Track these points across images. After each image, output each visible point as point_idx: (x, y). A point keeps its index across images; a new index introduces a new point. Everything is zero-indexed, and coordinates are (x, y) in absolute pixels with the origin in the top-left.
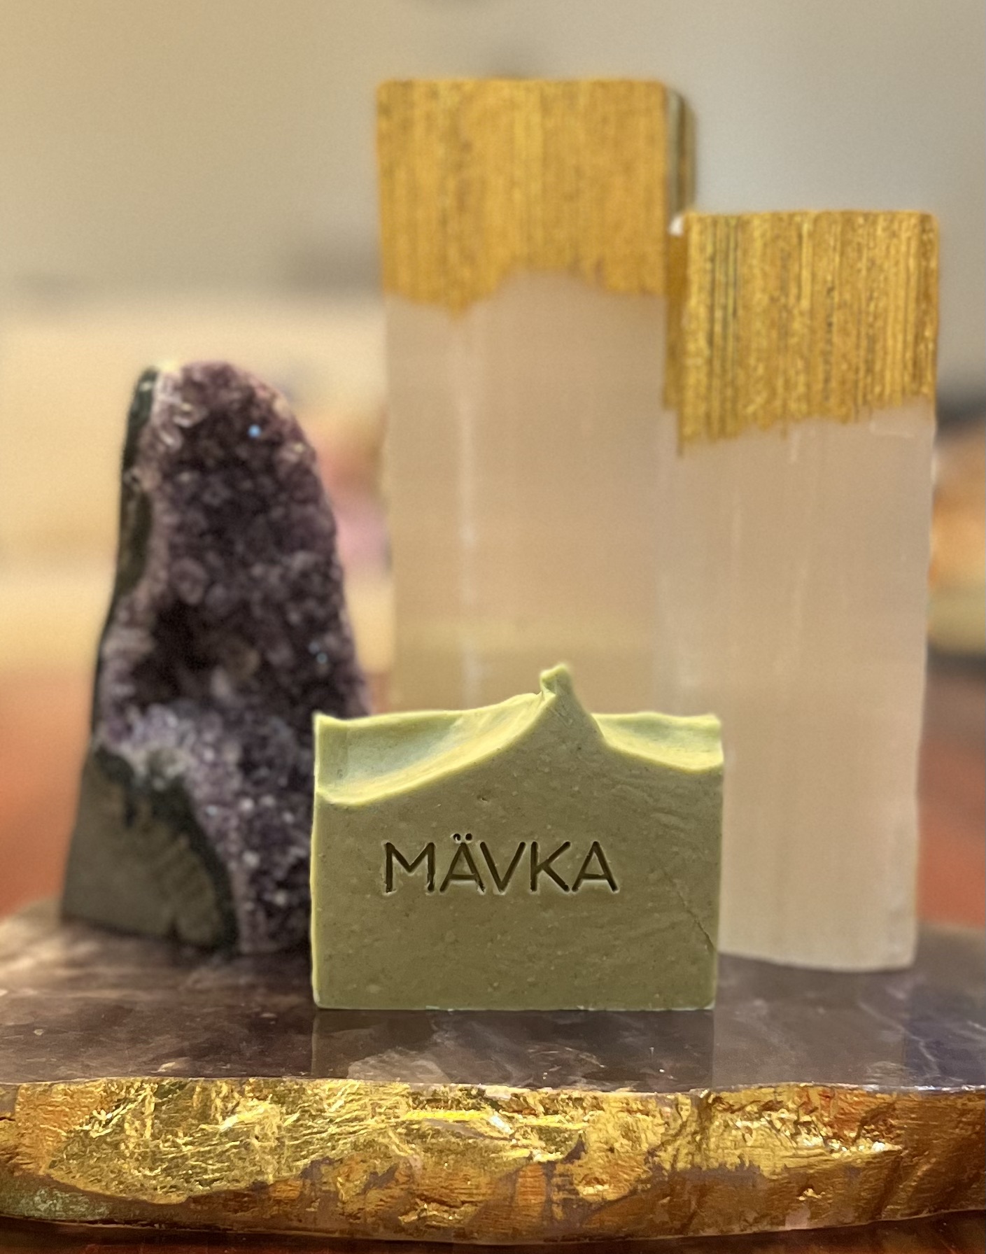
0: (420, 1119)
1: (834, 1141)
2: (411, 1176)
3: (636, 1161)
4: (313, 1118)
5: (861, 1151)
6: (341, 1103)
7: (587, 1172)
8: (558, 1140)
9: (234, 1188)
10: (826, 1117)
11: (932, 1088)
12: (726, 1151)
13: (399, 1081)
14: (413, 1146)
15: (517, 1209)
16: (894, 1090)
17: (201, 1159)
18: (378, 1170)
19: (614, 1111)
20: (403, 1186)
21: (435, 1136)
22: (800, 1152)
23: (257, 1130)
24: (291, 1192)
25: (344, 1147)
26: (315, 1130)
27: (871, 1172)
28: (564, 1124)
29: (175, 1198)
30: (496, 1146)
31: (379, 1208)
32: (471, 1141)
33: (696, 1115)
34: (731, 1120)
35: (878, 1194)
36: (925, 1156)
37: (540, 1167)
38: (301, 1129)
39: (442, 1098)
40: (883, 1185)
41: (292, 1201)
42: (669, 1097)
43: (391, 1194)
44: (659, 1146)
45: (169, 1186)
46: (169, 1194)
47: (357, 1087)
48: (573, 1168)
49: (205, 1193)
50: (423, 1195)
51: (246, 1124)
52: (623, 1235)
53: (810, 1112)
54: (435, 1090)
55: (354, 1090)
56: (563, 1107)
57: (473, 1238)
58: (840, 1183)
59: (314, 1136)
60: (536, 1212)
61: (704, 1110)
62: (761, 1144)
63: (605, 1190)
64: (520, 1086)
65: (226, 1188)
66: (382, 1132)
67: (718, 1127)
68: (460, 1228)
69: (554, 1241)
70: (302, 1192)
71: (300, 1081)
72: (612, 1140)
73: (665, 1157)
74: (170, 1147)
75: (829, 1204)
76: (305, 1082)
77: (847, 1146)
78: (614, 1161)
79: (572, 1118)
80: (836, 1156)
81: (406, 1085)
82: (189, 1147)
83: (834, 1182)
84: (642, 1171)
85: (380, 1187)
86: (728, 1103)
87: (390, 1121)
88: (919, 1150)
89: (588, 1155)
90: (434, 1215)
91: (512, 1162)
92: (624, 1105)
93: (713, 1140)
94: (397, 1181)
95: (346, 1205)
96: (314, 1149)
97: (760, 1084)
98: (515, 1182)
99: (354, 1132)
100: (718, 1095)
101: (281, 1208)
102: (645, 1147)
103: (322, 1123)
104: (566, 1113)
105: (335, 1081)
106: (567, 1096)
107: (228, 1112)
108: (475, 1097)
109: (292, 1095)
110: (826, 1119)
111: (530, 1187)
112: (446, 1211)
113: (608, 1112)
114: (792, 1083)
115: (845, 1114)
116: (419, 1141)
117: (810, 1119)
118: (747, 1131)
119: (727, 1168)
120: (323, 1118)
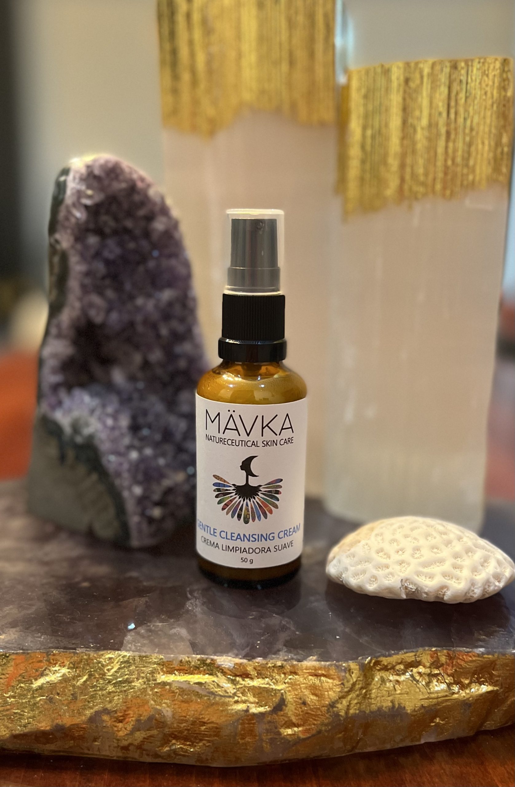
0: (171, 681)
1: (454, 686)
2: (164, 723)
3: (321, 711)
4: (97, 679)
5: (472, 692)
6: (115, 669)
7: (286, 719)
8: (266, 697)
10: (449, 670)
12: (382, 698)
13: (157, 652)
14: (166, 701)
15: (238, 746)
16: (496, 652)
17: (20, 708)
18: (141, 717)
19: (306, 675)
22: (433, 696)
23: (58, 688)
24: (81, 732)
25: (117, 702)
26: (98, 688)
27: (478, 705)
28: (271, 685)
29: (3, 733)
30: (223, 702)
33: (362, 676)
34: (386, 676)
35: (481, 717)
36: (513, 692)
37: (254, 717)
38: (89, 687)
40: (484, 711)
43: (151, 734)
44: (337, 700)
47: (128, 657)
48: (277, 717)
49: (22, 732)
50: (173, 734)
51: (51, 684)
53: (437, 668)
54: (181, 660)
55: (125, 659)
56: (270, 672)
57: (208, 763)
58: (457, 713)
59: (98, 692)
60: (251, 747)
61: (368, 671)
62: (406, 691)
63: (299, 731)
64: (240, 657)
65: (36, 729)
66: (144, 691)
67: (377, 682)
68: (198, 756)
71: (88, 652)
72: (305, 697)
73: (341, 707)
75: (450, 726)
76: (92, 654)
77: (463, 689)
78: (306, 711)
79: (277, 681)
80: (456, 696)
81: (161, 656)
82: (12, 699)
83: (453, 713)
84: (325, 718)
85: (143, 729)
86: (384, 665)
87: (149, 683)
88: (510, 688)
89: (288, 707)
90: (181, 748)
91: (234, 714)
92: (313, 671)
93: (374, 691)
96: (97, 702)
97: (405, 650)
98: (236, 728)
100: (377, 660)
101: (75, 742)
102: (327, 701)
103: (103, 683)
104: (273, 677)
106: (273, 665)
107: (39, 676)
108: (209, 665)
109: (83, 663)
110: (449, 672)
111: (247, 731)
112: (189, 745)
113: (301, 676)
114: (427, 648)
115: (462, 668)
117: (438, 672)
118: (397, 683)
119: (383, 710)
120: (104, 679)
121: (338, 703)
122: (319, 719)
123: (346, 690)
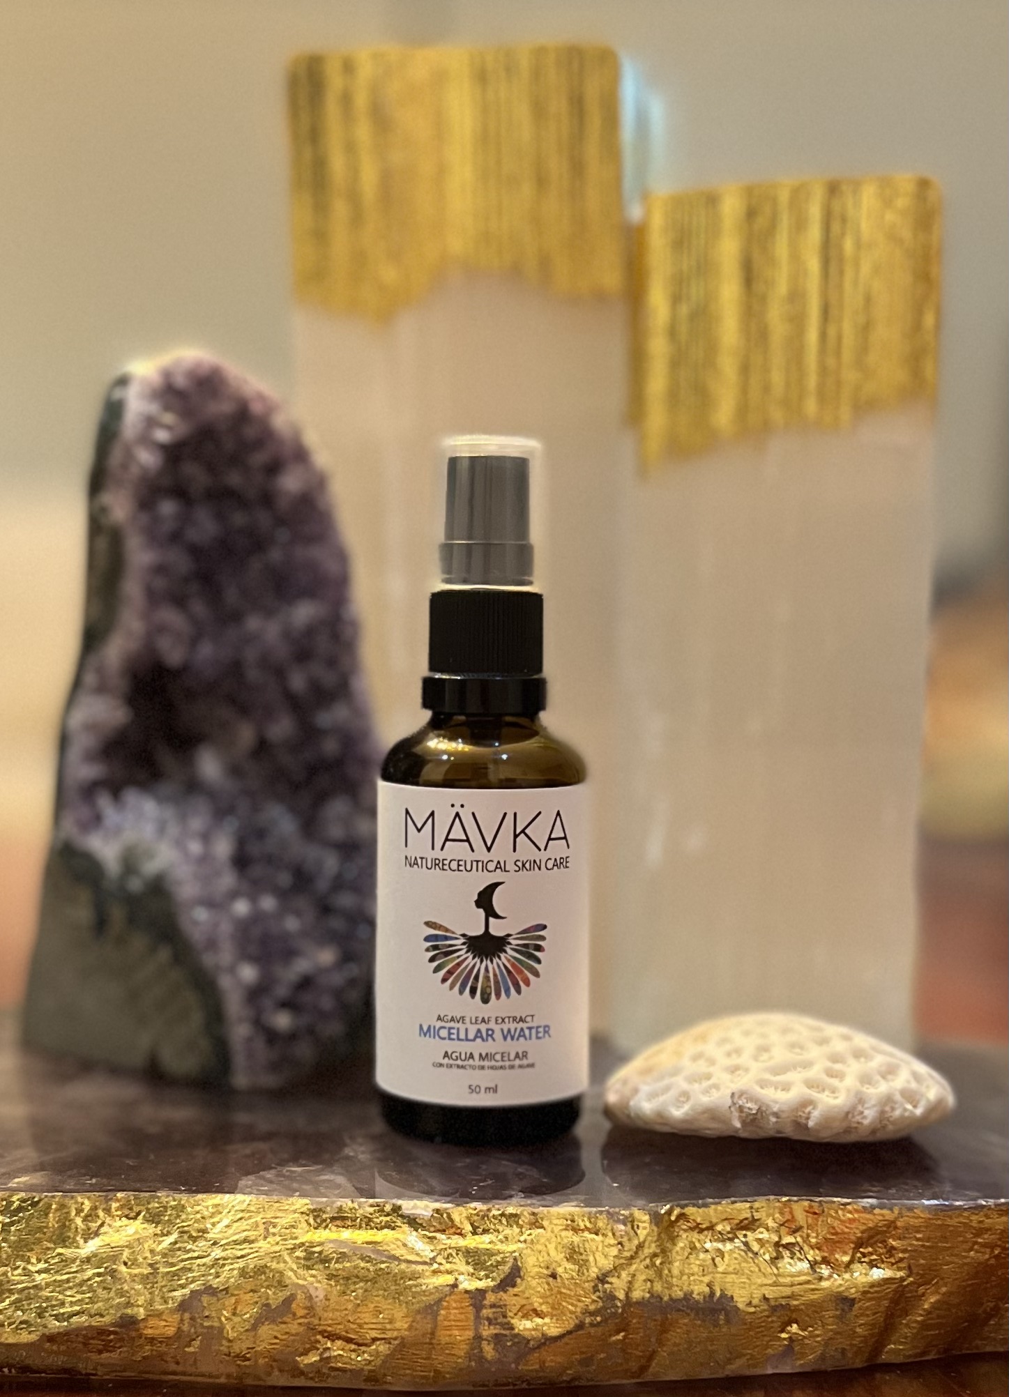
0: (322, 1240)
1: (823, 1266)
2: (311, 1309)
3: (583, 1289)
4: (195, 1239)
5: (856, 1279)
6: (226, 1222)
7: (524, 1302)
8: (488, 1264)
9: (96, 1324)
10: (813, 1238)
11: (942, 1202)
12: (692, 1278)
13: (299, 1196)
14: (313, 1272)
15: (439, 1347)
16: (896, 1205)
17: (58, 1289)
18: (271, 1302)
19: (557, 1229)
20: (300, 1321)
21: (341, 1260)
22: (782, 1280)
23: (126, 1254)
24: (167, 1328)
25: (229, 1275)
26: (196, 1254)
27: (868, 1304)
28: (496, 1245)
29: (25, 1337)
30: (413, 1273)
31: (273, 1346)
32: (383, 1266)
33: (656, 1234)
34: (699, 1241)
35: (877, 1331)
36: (933, 1285)
37: (467, 1296)
38: (179, 1253)
39: (349, 1215)
40: (882, 1319)
41: (168, 1340)
42: (622, 1212)
43: (287, 1330)
44: (611, 1271)
45: (18, 1322)
46: (19, 1331)
47: (247, 1202)
48: (507, 1297)
49: (61, 1330)
50: (325, 1331)
51: (112, 1248)
52: (568, 1380)
53: (794, 1232)
54: (341, 1206)
55: (244, 1206)
56: (495, 1224)
57: (386, 1383)
58: (830, 1317)
59: (194, 1261)
60: (462, 1350)
61: (666, 1228)
62: (735, 1269)
63: (545, 1324)
64: (443, 1201)
65: (86, 1324)
66: (277, 1257)
67: (683, 1249)
68: (370, 1371)
69: (484, 1385)
70: (179, 1328)
71: (177, 1196)
72: (554, 1265)
73: (618, 1285)
74: (20, 1275)
75: (816, 1342)
76: (184, 1198)
77: (839, 1273)
78: (557, 1289)
79: (506, 1238)
80: (825, 1284)
81: (306, 1201)
82: (44, 1275)
83: (824, 1316)
84: (590, 1300)
85: (273, 1321)
86: (694, 1220)
87: (286, 1242)
88: (927, 1276)
89: (526, 1281)
90: (340, 1355)
91: (434, 1291)
92: (569, 1222)
93: (677, 1264)
94: (294, 1314)
95: (234, 1344)
96: (194, 1277)
97: (733, 1199)
98: (435, 1315)
99: (242, 1257)
100: (683, 1211)
101: (155, 1348)
102: (594, 1272)
103: (204, 1246)
104: (499, 1232)
105: (220, 1196)
106: (500, 1212)
107: (91, 1234)
108: (388, 1215)
109: (169, 1213)
110: (813, 1241)
111: (454, 1321)
112: (354, 1351)
113: (549, 1229)
114: (772, 1197)
115: (836, 1234)
116: (321, 1267)
117: (793, 1240)
118: (718, 1254)
119: (694, 1298)
120: (206, 1240)
121: (613, 1276)
122: (580, 1304)
123: (627, 1254)
